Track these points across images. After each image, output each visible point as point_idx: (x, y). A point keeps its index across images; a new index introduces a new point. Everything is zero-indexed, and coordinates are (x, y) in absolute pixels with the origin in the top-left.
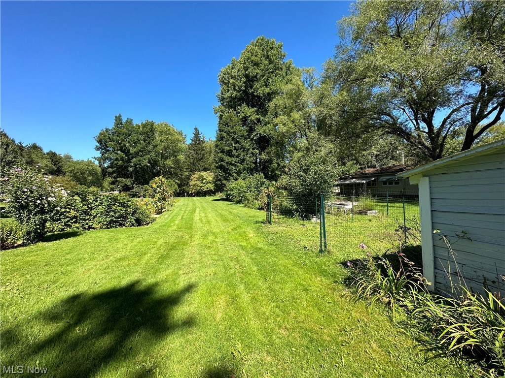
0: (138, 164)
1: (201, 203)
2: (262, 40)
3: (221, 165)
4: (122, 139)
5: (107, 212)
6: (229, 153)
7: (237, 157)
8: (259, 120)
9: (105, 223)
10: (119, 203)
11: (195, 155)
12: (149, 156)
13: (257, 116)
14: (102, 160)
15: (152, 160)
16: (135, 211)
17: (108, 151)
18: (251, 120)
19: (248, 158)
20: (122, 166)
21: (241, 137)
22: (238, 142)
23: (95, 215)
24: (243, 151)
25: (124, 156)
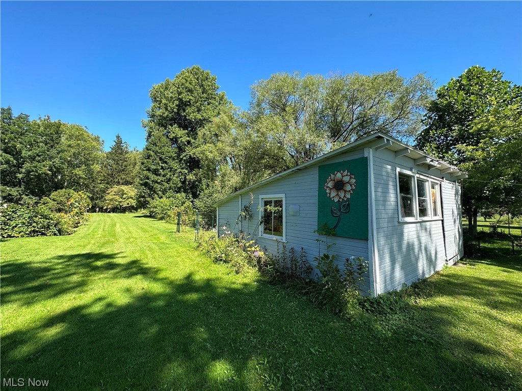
0: (33, 171)
1: (121, 219)
2: (197, 69)
3: (146, 183)
4: (11, 137)
5: (29, 223)
6: (156, 172)
7: (163, 176)
8: (189, 142)
9: (27, 232)
11: (114, 166)
12: (51, 163)
13: (188, 138)
15: (55, 167)
16: (58, 223)
18: (181, 141)
19: (174, 178)
21: (169, 157)
22: (166, 162)
23: (14, 225)
24: (171, 171)
25: (12, 159)
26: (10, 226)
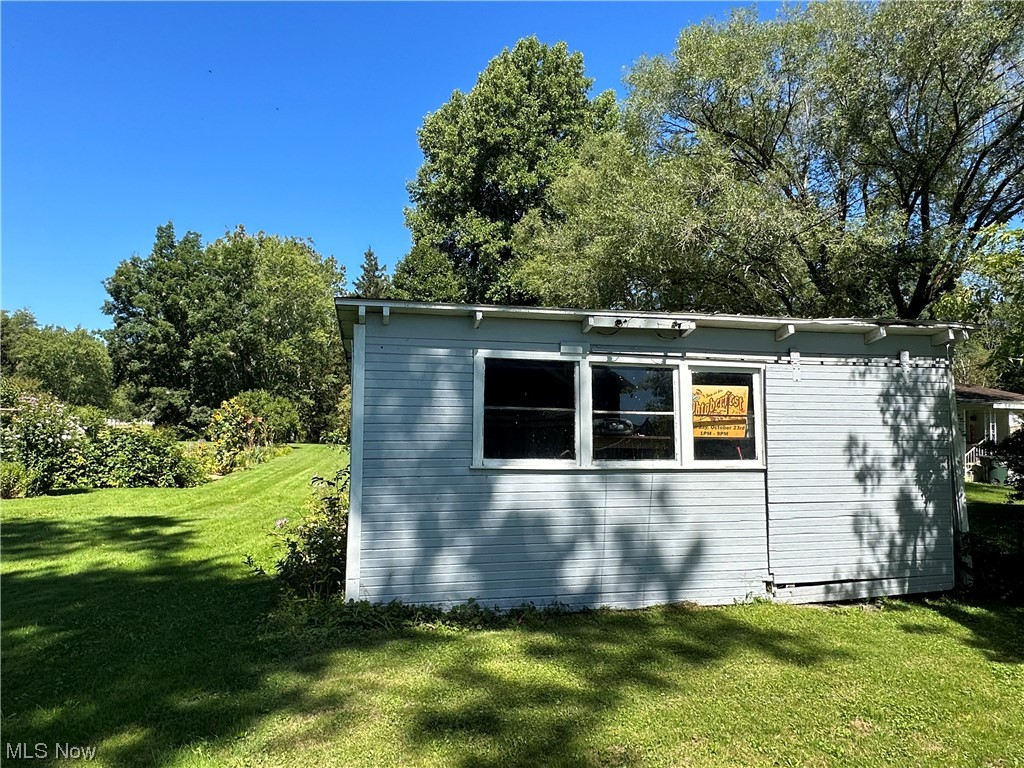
0: (205, 353)
4: (170, 286)
5: (132, 461)
8: (506, 253)
9: (127, 479)
10: (151, 448)
12: (235, 332)
13: (504, 243)
14: (117, 335)
15: (243, 342)
16: (176, 463)
17: (134, 315)
18: (486, 254)
20: (166, 356)
23: (111, 465)
25: (172, 330)
26: (106, 466)
